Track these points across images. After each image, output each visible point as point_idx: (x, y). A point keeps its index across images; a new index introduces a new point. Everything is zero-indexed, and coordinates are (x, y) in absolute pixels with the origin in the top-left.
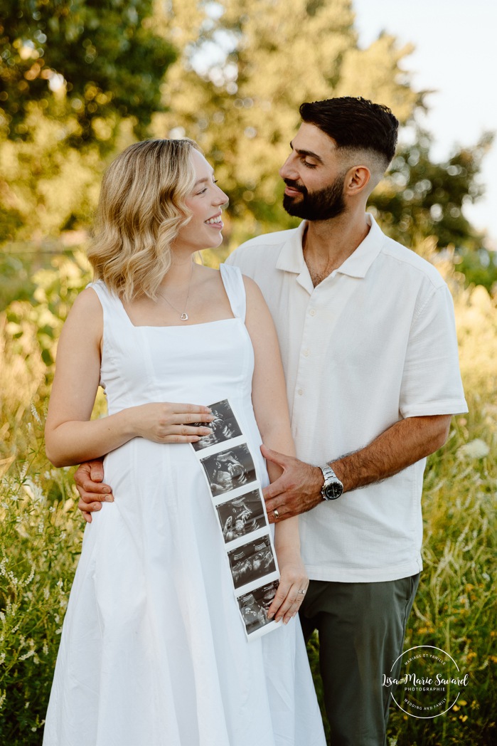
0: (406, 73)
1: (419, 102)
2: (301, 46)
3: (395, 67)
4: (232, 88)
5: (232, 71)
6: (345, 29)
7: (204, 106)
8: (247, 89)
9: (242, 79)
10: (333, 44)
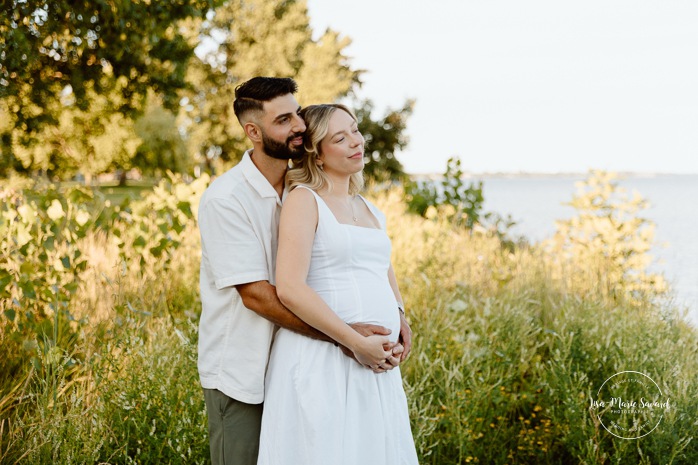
0: (346, 58)
1: (355, 79)
2: (271, 40)
3: (338, 54)
4: (223, 69)
5: (223, 57)
6: (303, 28)
7: (204, 82)
8: (233, 72)
9: (230, 64)
10: (295, 38)
